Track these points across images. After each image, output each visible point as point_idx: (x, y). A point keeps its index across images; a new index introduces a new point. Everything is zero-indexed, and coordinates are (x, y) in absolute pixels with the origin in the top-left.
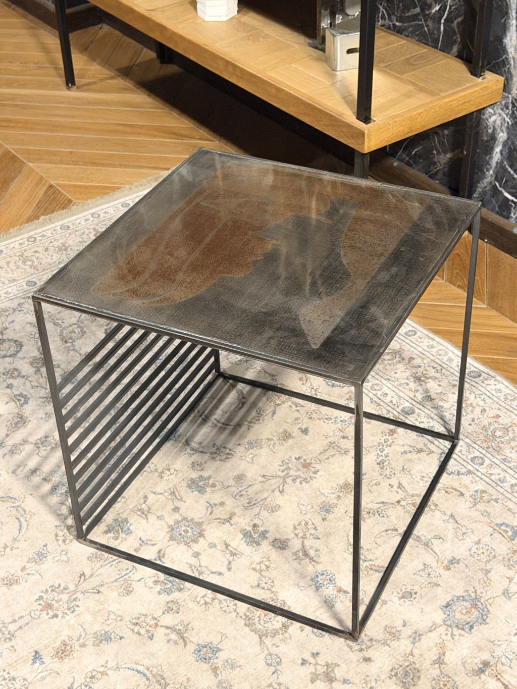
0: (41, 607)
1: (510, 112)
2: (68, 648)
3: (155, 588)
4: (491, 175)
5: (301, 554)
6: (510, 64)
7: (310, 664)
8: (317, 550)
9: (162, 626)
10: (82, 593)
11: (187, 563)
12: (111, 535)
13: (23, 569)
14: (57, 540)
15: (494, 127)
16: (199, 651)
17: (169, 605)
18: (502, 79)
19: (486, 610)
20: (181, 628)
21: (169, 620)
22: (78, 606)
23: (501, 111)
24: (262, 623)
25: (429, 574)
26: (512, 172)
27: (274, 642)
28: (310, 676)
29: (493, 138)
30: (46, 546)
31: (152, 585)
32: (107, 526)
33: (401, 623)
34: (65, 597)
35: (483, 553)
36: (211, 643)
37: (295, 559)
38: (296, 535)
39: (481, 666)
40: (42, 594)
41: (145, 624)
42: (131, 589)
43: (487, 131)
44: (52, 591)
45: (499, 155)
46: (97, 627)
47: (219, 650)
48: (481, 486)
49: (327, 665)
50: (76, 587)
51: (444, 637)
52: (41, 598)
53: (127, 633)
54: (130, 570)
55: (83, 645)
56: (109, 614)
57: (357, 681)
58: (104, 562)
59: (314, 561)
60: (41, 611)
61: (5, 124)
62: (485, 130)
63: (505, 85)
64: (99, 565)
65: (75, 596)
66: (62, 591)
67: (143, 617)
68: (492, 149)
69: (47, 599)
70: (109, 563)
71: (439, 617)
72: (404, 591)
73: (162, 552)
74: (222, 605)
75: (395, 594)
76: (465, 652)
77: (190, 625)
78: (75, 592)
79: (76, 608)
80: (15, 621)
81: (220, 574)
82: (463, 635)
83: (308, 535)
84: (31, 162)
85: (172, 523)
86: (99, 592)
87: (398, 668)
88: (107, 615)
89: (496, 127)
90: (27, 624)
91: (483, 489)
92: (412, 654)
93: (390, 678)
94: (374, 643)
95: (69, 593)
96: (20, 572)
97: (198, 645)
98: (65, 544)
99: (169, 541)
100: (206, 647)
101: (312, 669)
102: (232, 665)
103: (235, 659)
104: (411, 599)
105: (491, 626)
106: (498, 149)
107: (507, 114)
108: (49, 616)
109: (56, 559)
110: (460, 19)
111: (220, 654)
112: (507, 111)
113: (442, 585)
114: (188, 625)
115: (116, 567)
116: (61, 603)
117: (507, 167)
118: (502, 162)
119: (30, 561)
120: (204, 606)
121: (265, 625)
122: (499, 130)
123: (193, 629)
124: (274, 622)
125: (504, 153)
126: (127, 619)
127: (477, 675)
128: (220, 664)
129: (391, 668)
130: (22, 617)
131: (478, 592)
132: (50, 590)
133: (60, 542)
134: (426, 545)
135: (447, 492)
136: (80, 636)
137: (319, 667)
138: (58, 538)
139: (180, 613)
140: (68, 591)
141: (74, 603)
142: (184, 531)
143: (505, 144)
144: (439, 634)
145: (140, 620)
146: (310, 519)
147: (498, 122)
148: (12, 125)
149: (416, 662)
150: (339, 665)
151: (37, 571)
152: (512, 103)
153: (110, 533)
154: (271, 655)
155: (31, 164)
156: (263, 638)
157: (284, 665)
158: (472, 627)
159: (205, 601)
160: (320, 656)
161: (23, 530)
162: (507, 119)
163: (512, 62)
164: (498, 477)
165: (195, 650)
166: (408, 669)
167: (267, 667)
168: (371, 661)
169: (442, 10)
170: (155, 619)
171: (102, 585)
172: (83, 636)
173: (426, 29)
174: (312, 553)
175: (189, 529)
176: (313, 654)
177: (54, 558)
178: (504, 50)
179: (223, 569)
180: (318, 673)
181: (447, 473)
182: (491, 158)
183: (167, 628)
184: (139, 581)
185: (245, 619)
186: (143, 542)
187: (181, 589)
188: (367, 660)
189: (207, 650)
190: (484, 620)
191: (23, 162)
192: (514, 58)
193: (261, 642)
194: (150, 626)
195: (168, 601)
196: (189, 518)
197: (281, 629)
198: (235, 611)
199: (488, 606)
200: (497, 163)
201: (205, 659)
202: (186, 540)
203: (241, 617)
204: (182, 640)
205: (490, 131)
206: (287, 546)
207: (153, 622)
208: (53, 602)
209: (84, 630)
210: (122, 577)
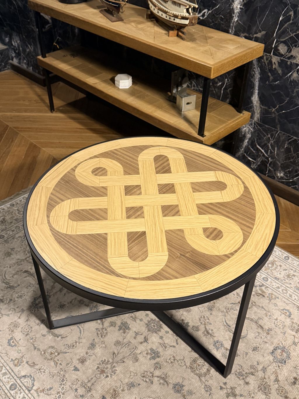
0: (99, 372)
1: (253, 127)
2: (117, 392)
3: (148, 357)
4: (243, 151)
5: (206, 333)
6: (254, 108)
7: (224, 388)
8: (212, 330)
9: (155, 376)
10: (116, 363)
11: (158, 342)
12: (122, 331)
13: (87, 353)
14: (99, 336)
15: (245, 132)
16: (175, 387)
17: (156, 365)
18: (250, 114)
19: (288, 352)
20: (164, 376)
21: (157, 373)
22: (116, 370)
23: (248, 126)
24: (198, 370)
25: (261, 337)
26: (252, 150)
27: (206, 379)
28: (225, 395)
29: (244, 136)
30: (94, 340)
31: (146, 356)
32: (119, 327)
33: (256, 363)
34: (109, 366)
35: (280, 324)
36: (179, 383)
37: (204, 336)
38: (201, 323)
39: (294, 380)
40: (98, 365)
41: (147, 376)
42: (137, 359)
43: (242, 133)
44: (103, 363)
45: (247, 143)
46: (127, 380)
47: (183, 386)
48: (270, 291)
49: (232, 388)
50: (113, 360)
51: (275, 368)
52: (98, 368)
53: (142, 382)
54: (134, 348)
55: (123, 390)
56: (131, 373)
57: (246, 395)
58: (122, 345)
59: (212, 336)
60: (100, 374)
61: (28, 130)
62: (241, 133)
63: (251, 116)
64: (120, 347)
65: (113, 365)
66: (107, 363)
67: (146, 373)
68: (244, 140)
69: (101, 367)
70: (124, 346)
71: (271, 358)
72: (253, 347)
73: (146, 338)
74: (179, 363)
75: (250, 349)
76: (286, 374)
77: (167, 375)
78: (113, 363)
79: (116, 372)
80: (89, 381)
81: (174, 347)
82: (283, 366)
83: (206, 323)
84: (43, 148)
85: (147, 322)
86: (124, 362)
87: (261, 386)
88: (129, 373)
89: (246, 132)
90: (95, 382)
91: (271, 292)
92: (265, 378)
93: (259, 391)
94: (248, 375)
95: (110, 364)
96: (85, 355)
97: (173, 384)
98: (103, 338)
99: (148, 332)
100: (177, 385)
101: (225, 391)
102: (190, 393)
103: (191, 390)
104: (258, 350)
105: (293, 360)
106: (246, 141)
107: (252, 128)
108: (105, 377)
109: (100, 347)
110: (230, 89)
111: (184, 388)
112: (252, 126)
113: (268, 342)
114: (166, 374)
115: (128, 348)
116: (108, 369)
117: (250, 148)
118: (248, 146)
119: (89, 348)
120: (171, 364)
121: (200, 371)
122: (247, 133)
123: (169, 376)
124: (203, 369)
125: (249, 142)
126: (139, 374)
127: (294, 385)
128: (185, 394)
129: (258, 386)
130: (92, 379)
131: (283, 344)
132: (101, 363)
133: (100, 337)
134: (256, 322)
135: (257, 295)
136: (121, 385)
137: (228, 390)
138: (99, 335)
139: (162, 369)
140: (110, 363)
141: (114, 369)
142: (153, 326)
143: (250, 139)
144: (273, 367)
145: (145, 374)
146: (205, 315)
147: (247, 130)
148: (30, 130)
149: (268, 382)
150: (236, 388)
151: (93, 354)
152: (254, 123)
153: (121, 330)
154: (206, 386)
155: (43, 149)
156: (201, 377)
157: (213, 390)
158: (285, 362)
159: (171, 361)
160: (227, 383)
161: (82, 333)
162: (251, 129)
163: (255, 107)
164: (276, 286)
165: (173, 387)
166: (265, 385)
167: (206, 392)
168: (249, 384)
169: (223, 84)
170: (151, 373)
171: (124, 358)
172: (122, 385)
173: (214, 92)
174: (210, 331)
175: (155, 325)
176: (224, 383)
177: (99, 346)
178: (252, 102)
179: (175, 344)
180: (228, 392)
181: (255, 286)
182: (243, 144)
183: (158, 377)
184: (140, 354)
185: (190, 369)
186: (136, 333)
187: (159, 356)
188: (247, 383)
189: (178, 387)
190: (289, 358)
191: (40, 148)
192: (256, 106)
193: (200, 379)
194: (150, 377)
195: (155, 363)
196: (154, 319)
197: (207, 372)
198: (185, 365)
199: (289, 351)
200: (246, 146)
201: (178, 391)
202: (155, 330)
203: (188, 368)
204: (166, 383)
205: (243, 134)
206: (199, 329)
207: (151, 375)
208: (105, 369)
209: (122, 382)
210: (132, 353)
